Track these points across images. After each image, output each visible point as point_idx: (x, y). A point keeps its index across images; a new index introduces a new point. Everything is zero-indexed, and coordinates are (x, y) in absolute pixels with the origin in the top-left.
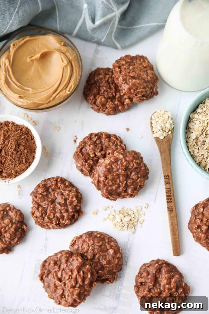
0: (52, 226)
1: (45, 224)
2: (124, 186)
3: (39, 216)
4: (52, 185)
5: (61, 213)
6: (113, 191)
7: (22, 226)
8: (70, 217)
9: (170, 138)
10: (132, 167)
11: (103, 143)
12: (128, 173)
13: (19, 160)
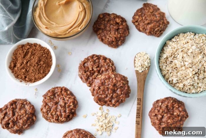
0: (53, 121)
1: (49, 118)
2: (110, 97)
3: (45, 112)
4: (58, 92)
5: (60, 112)
6: (102, 99)
7: (32, 117)
8: (66, 116)
9: (146, 73)
10: (119, 85)
11: (100, 63)
12: (115, 89)
13: (39, 70)
